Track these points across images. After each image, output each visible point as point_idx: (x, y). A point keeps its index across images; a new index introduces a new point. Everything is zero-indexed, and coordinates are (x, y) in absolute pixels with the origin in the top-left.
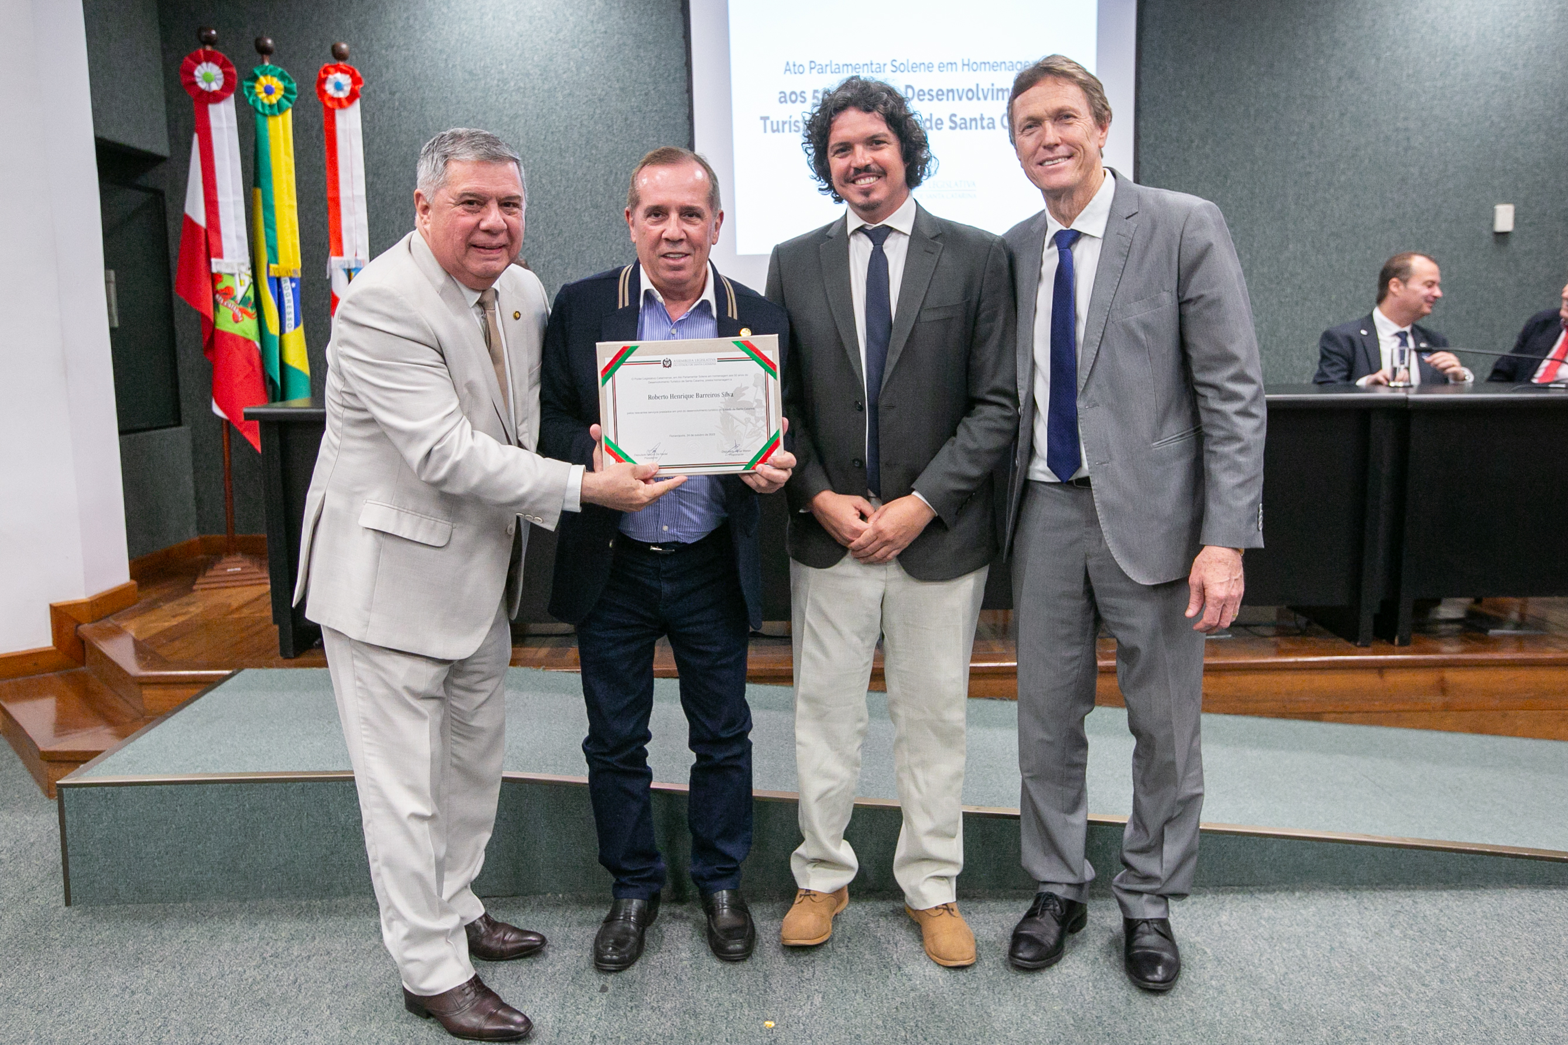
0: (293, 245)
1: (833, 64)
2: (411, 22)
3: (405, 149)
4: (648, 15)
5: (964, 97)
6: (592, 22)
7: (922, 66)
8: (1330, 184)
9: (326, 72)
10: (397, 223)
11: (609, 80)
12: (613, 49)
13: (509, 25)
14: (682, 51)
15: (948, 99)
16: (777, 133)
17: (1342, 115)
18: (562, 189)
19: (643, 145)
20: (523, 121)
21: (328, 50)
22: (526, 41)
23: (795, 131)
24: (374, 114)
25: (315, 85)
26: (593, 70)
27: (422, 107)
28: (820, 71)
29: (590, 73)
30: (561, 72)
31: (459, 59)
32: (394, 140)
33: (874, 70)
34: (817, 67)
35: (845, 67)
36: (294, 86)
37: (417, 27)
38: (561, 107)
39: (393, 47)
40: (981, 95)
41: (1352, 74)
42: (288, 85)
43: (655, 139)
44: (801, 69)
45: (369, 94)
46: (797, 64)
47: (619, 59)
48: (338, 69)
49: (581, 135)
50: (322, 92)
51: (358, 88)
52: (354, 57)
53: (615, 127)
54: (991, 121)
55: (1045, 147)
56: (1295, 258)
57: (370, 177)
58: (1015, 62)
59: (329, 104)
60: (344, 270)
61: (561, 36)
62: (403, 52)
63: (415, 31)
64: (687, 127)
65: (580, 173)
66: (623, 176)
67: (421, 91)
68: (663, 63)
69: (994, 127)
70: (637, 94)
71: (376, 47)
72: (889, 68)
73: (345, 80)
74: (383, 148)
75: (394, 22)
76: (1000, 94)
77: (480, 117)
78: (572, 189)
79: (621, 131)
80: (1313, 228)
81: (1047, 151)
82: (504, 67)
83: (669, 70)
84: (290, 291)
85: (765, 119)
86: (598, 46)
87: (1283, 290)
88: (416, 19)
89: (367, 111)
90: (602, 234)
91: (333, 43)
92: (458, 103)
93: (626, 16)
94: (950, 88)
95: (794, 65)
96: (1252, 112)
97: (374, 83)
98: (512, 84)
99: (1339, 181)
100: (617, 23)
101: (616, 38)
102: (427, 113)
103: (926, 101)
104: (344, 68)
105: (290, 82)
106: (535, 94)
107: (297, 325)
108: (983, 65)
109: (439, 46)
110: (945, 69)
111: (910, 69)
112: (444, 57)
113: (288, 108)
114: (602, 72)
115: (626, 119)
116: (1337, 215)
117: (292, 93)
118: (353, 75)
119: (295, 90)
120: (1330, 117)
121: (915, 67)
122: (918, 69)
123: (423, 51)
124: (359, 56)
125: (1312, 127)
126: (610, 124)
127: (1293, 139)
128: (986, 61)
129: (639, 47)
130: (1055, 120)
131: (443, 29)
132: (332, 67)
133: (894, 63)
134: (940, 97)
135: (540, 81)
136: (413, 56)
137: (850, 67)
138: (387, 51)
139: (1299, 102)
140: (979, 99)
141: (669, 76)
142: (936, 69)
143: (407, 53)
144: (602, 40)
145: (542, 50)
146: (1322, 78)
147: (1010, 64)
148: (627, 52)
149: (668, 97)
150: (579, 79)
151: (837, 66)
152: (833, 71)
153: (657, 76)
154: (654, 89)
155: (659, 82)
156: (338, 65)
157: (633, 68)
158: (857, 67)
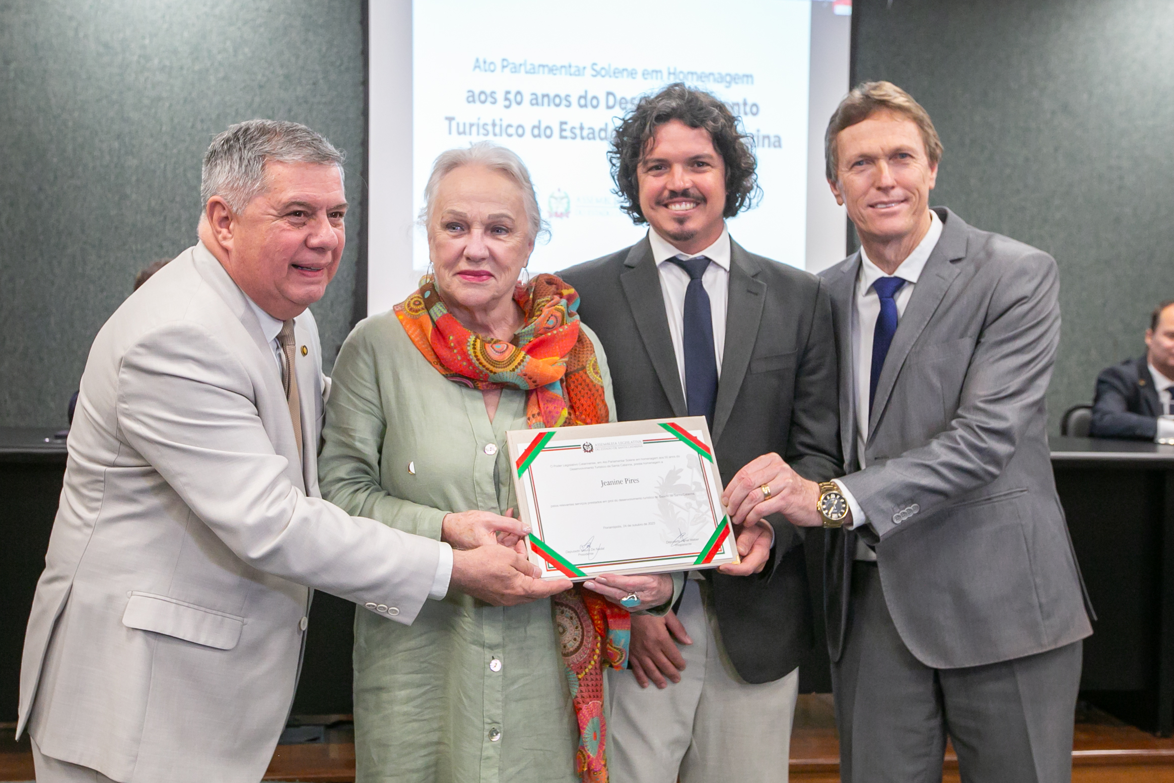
1: (528, 62)
7: (625, 72)
11: (270, 63)
12: (277, 30)
14: (358, 38)
16: (463, 136)
17: (1056, 150)
20: (167, 104)
22: (174, 14)
26: (253, 52)
27: (43, 81)
28: (513, 70)
29: (250, 55)
30: (215, 51)
31: (92, 28)
33: (572, 73)
34: (511, 66)
35: (541, 68)
38: (215, 93)
41: (1065, 108)
44: (492, 67)
46: (488, 61)
47: (284, 42)
61: (217, 11)
62: (23, 15)
64: (360, 122)
67: (44, 62)
68: (335, 50)
70: (304, 82)
72: (589, 71)
77: (114, 97)
82: (147, 41)
83: (342, 58)
85: (450, 119)
86: (260, 26)
92: (89, 78)
95: (485, 62)
96: (967, 142)
98: (156, 61)
101: (281, 18)
102: (49, 88)
106: (182, 75)
108: (690, 75)
109: (68, 11)
110: (650, 76)
111: (612, 74)
112: (75, 24)
114: (264, 55)
115: (290, 111)
120: (1044, 151)
121: (617, 73)
122: (620, 75)
123: (48, 16)
127: (1008, 171)
129: (307, 30)
133: (595, 67)
135: (189, 61)
136: (35, 20)
137: (546, 68)
139: (1013, 133)
141: (341, 65)
142: (639, 75)
143: (27, 17)
144: (265, 20)
145: (193, 25)
146: (1036, 110)
147: (719, 76)
148: (294, 35)
149: (339, 89)
150: (236, 61)
151: (532, 67)
152: (527, 71)
153: (328, 64)
154: (324, 78)
155: (329, 70)
157: (301, 53)
158: (554, 68)
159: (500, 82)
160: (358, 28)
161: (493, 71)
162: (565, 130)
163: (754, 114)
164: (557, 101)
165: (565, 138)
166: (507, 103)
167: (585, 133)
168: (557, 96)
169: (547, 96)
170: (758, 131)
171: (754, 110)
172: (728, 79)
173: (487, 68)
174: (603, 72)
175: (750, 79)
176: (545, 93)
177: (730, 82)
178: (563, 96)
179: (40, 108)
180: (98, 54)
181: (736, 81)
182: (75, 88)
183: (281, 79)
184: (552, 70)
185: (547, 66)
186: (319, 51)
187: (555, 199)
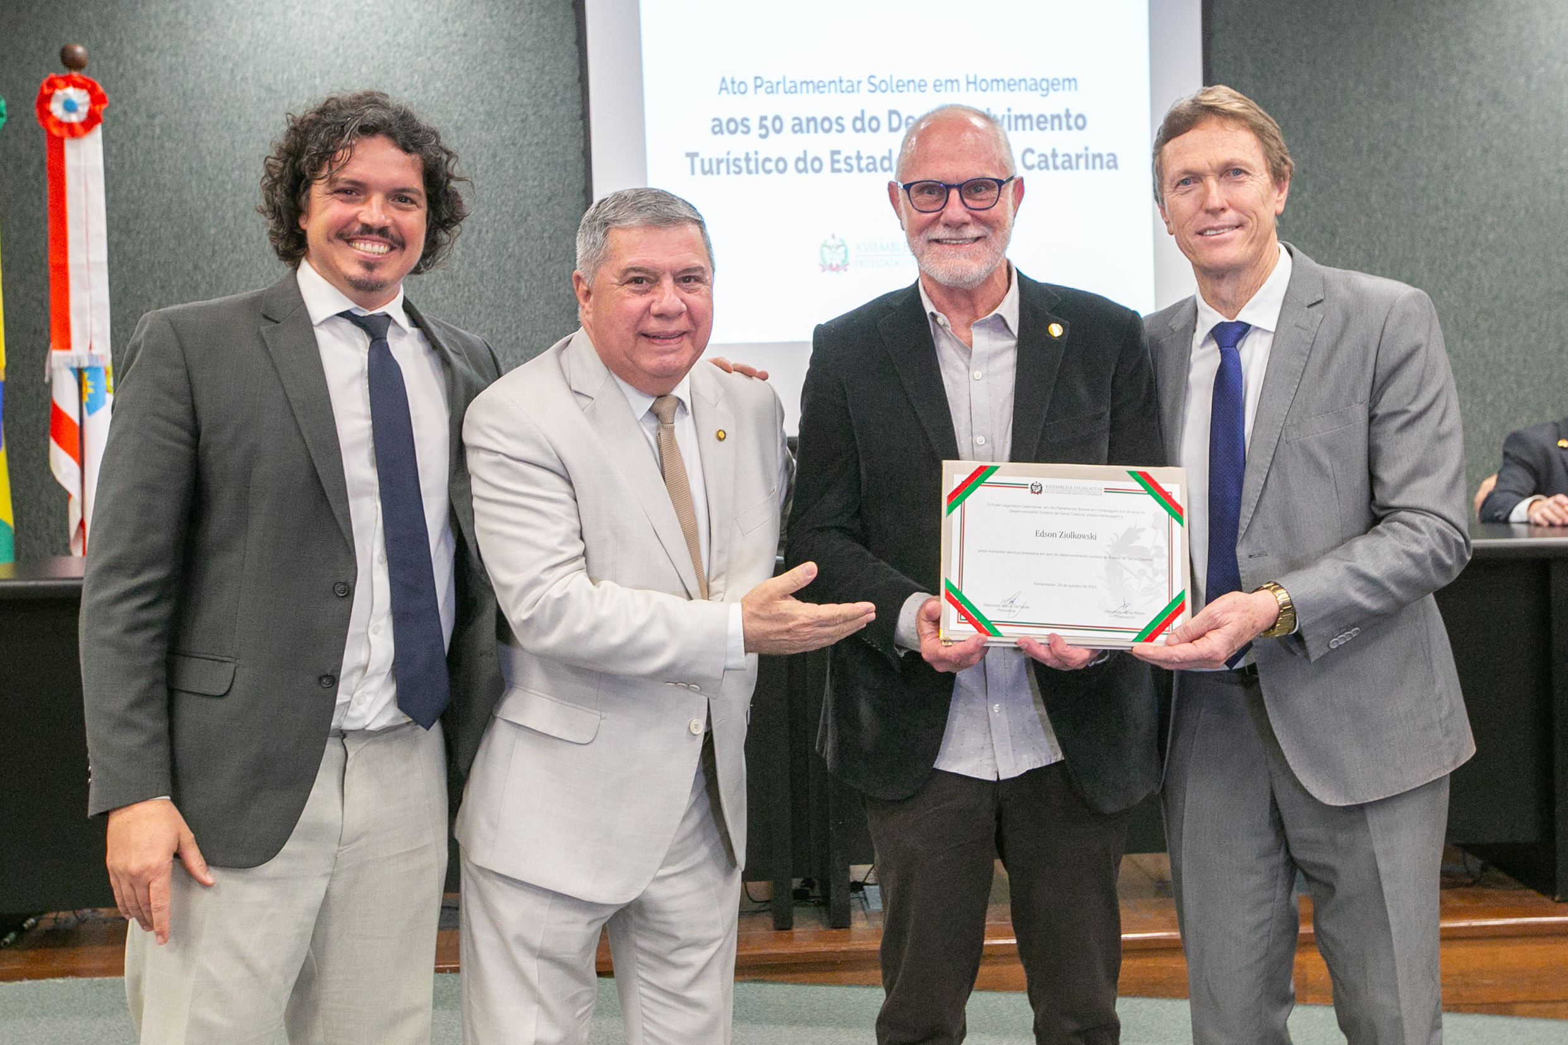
1: (788, 79)
2: (181, 16)
3: (170, 195)
4: (526, 12)
6: (446, 20)
7: (911, 84)
8: (1474, 244)
9: (52, 85)
11: (469, 99)
12: (475, 57)
13: (326, 23)
14: (574, 62)
16: (709, 175)
17: (1486, 151)
19: (519, 192)
21: (55, 53)
22: (350, 46)
23: (735, 172)
24: (122, 145)
25: (34, 103)
26: (447, 87)
27: (194, 137)
28: (769, 90)
29: (443, 90)
31: (251, 69)
32: (153, 180)
33: (844, 88)
34: (765, 85)
35: (804, 85)
36: (2, 104)
37: (190, 23)
39: (152, 51)
41: (1495, 97)
43: (536, 183)
44: (742, 88)
46: (737, 81)
47: (483, 72)
48: (69, 82)
50: (45, 114)
51: (99, 108)
52: (94, 65)
53: (479, 166)
57: (116, 234)
58: (1038, 80)
59: (55, 131)
60: (72, 369)
61: (400, 39)
62: (169, 59)
63: (187, 29)
64: (581, 166)
66: (490, 235)
67: (195, 113)
68: (548, 78)
70: (511, 119)
71: (128, 51)
72: (865, 86)
73: (80, 98)
74: (136, 193)
75: (156, 15)
76: (1020, 122)
79: (487, 172)
82: (317, 81)
83: (556, 88)
85: (692, 156)
86: (454, 54)
88: (187, 13)
89: (114, 142)
90: (459, 316)
91: (63, 44)
93: (495, 11)
95: (733, 82)
96: (1365, 148)
97: (125, 101)
99: (1487, 240)
100: (481, 23)
101: (480, 43)
102: (203, 145)
104: (80, 81)
108: (995, 84)
109: (222, 51)
110: (943, 88)
111: (894, 88)
112: (230, 65)
114: (460, 90)
115: (494, 156)
116: (1487, 285)
118: (92, 90)
119: (4, 110)
120: (1469, 154)
121: (901, 86)
122: (905, 88)
123: (198, 58)
124: (102, 63)
125: (1446, 167)
127: (1421, 182)
128: (999, 78)
129: (512, 56)
131: (228, 27)
132: (61, 78)
133: (872, 80)
136: (182, 64)
137: (811, 86)
138: (143, 55)
139: (1426, 133)
141: (556, 95)
142: (930, 87)
143: (174, 60)
144: (459, 46)
145: (373, 58)
146: (1456, 101)
147: (1033, 82)
148: (496, 62)
149: (554, 125)
150: (427, 98)
151: (793, 84)
152: (787, 90)
153: (539, 96)
154: (534, 114)
155: (541, 103)
156: (70, 76)
157: (505, 84)
158: (821, 84)
159: (753, 106)
160: (575, 48)
161: (743, 94)
162: (838, 161)
163: (1081, 128)
164: (826, 125)
165: (839, 171)
166: (763, 131)
167: (863, 164)
168: (825, 119)
169: (814, 119)
170: (1087, 149)
171: (1080, 122)
172: (1044, 85)
173: (736, 90)
174: (883, 86)
175: (1073, 83)
176: (810, 116)
177: (1047, 89)
178: (833, 119)
179: (191, 168)
180: (259, 99)
181: (1056, 87)
182: (233, 142)
183: (482, 117)
184: (819, 87)
185: (812, 82)
186: (528, 80)
187: (829, 247)
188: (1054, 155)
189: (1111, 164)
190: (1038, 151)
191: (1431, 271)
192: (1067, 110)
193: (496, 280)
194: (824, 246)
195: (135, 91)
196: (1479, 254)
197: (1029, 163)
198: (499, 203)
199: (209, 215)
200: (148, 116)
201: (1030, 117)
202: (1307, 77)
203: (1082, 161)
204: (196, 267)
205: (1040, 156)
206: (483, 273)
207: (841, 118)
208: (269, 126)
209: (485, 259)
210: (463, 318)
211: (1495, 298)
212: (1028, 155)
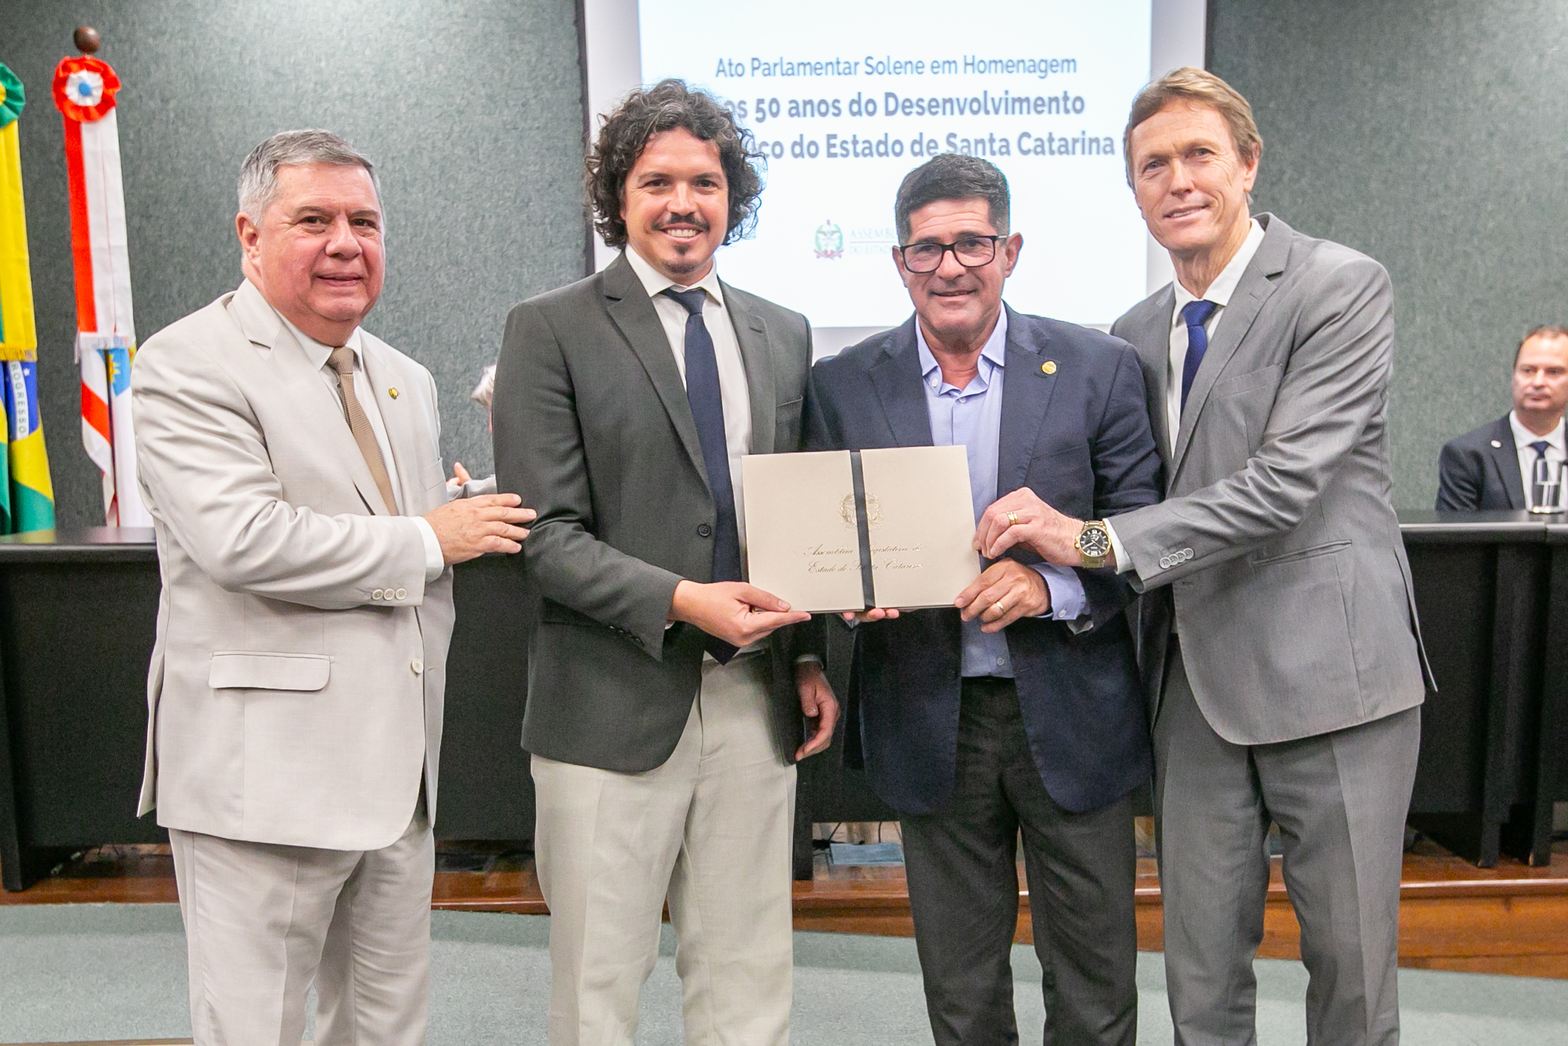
0: (25, 316)
1: (785, 62)
3: (186, 180)
5: (967, 111)
7: (909, 66)
8: (1473, 232)
9: (67, 68)
10: (176, 286)
11: (470, 82)
12: (476, 39)
14: (573, 43)
15: (944, 113)
17: (1491, 135)
18: (409, 238)
19: (520, 177)
21: (71, 37)
22: (354, 27)
24: (139, 130)
25: (51, 87)
26: (449, 70)
27: (207, 120)
28: (766, 72)
29: (445, 73)
30: (404, 71)
31: (259, 52)
32: (169, 165)
33: (841, 71)
34: (763, 67)
35: (802, 67)
36: (20, 89)
37: (198, 5)
38: (406, 123)
39: (164, 33)
40: (990, 107)
41: (1504, 78)
42: (11, 88)
43: (537, 168)
44: (740, 70)
45: (131, 101)
46: (735, 62)
47: (484, 54)
48: (83, 65)
49: (433, 162)
50: (62, 98)
51: (114, 92)
52: (109, 48)
53: (481, 151)
54: (1004, 143)
55: (1173, 194)
56: (1424, 335)
57: (136, 220)
58: (1037, 61)
59: (72, 115)
60: (99, 351)
61: (402, 21)
62: (179, 41)
63: (196, 11)
65: (432, 216)
66: (493, 220)
67: (207, 98)
68: (547, 60)
69: (1008, 152)
70: (512, 103)
71: (140, 34)
72: (862, 68)
73: (94, 81)
74: (154, 179)
76: (1017, 105)
78: (423, 238)
79: (489, 157)
80: (1450, 294)
81: (1175, 199)
82: (323, 64)
83: (556, 71)
84: (22, 381)
86: (455, 36)
87: (1408, 380)
89: (127, 128)
90: (464, 301)
91: (77, 28)
92: (259, 114)
94: (947, 97)
95: (730, 64)
96: (1367, 130)
97: (138, 86)
98: (335, 88)
99: (1485, 229)
101: (480, 24)
102: (214, 130)
103: (914, 116)
104: (92, 64)
105: (14, 83)
106: (367, 104)
107: (32, 428)
108: (993, 65)
110: (940, 70)
111: (892, 69)
112: (238, 49)
113: (11, 121)
114: (462, 72)
115: (496, 140)
116: (1482, 275)
117: (19, 99)
118: (104, 73)
119: (22, 94)
120: (1474, 138)
121: (899, 67)
122: (902, 70)
123: (207, 41)
124: (116, 46)
126: (474, 146)
127: (1423, 168)
128: (997, 59)
129: (512, 37)
130: (1187, 157)
131: (235, 9)
132: (75, 61)
133: (870, 62)
134: (934, 110)
135: (374, 85)
136: (192, 48)
137: (808, 67)
138: (155, 37)
139: (1431, 117)
140: (987, 112)
141: (556, 78)
142: (927, 69)
143: (184, 43)
144: (461, 27)
145: (376, 40)
146: (1463, 82)
147: (1032, 63)
148: (496, 44)
149: (555, 109)
150: (429, 82)
151: (790, 66)
152: (784, 72)
153: (539, 79)
154: (535, 97)
155: (541, 87)
156: (84, 59)
157: (505, 67)
158: (818, 66)
159: (750, 89)
160: (574, 29)
161: (740, 75)
162: (834, 146)
163: (1078, 112)
164: (823, 108)
166: (760, 115)
167: (859, 148)
168: (823, 102)
169: (811, 102)
170: (1084, 133)
171: (1078, 105)
172: (1043, 66)
173: (733, 72)
174: (881, 68)
175: (1072, 64)
176: (807, 99)
177: (1046, 71)
178: (830, 102)
179: (206, 154)
180: (268, 83)
181: (1054, 69)
182: (244, 127)
183: (484, 101)
184: (816, 69)
185: (809, 63)
186: (528, 62)
187: (824, 233)
188: (1051, 140)
189: (1108, 149)
190: (1034, 136)
191: (1426, 260)
192: (1065, 93)
193: (499, 266)
194: (819, 232)
195: (149, 74)
196: (1476, 242)
197: (1025, 148)
198: (501, 188)
199: (224, 200)
200: (162, 101)
201: (1027, 100)
202: (1312, 58)
203: (1078, 146)
204: (213, 252)
205: (1037, 140)
206: (486, 259)
207: (837, 101)
208: (277, 111)
209: (488, 245)
210: (468, 303)
211: (1491, 288)
212: (1025, 140)
